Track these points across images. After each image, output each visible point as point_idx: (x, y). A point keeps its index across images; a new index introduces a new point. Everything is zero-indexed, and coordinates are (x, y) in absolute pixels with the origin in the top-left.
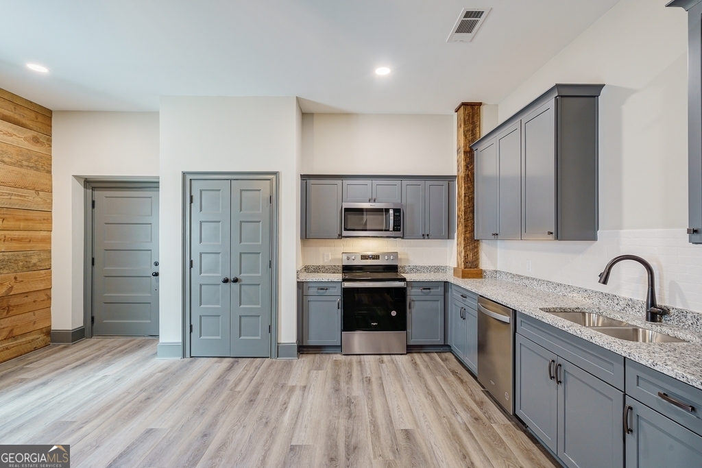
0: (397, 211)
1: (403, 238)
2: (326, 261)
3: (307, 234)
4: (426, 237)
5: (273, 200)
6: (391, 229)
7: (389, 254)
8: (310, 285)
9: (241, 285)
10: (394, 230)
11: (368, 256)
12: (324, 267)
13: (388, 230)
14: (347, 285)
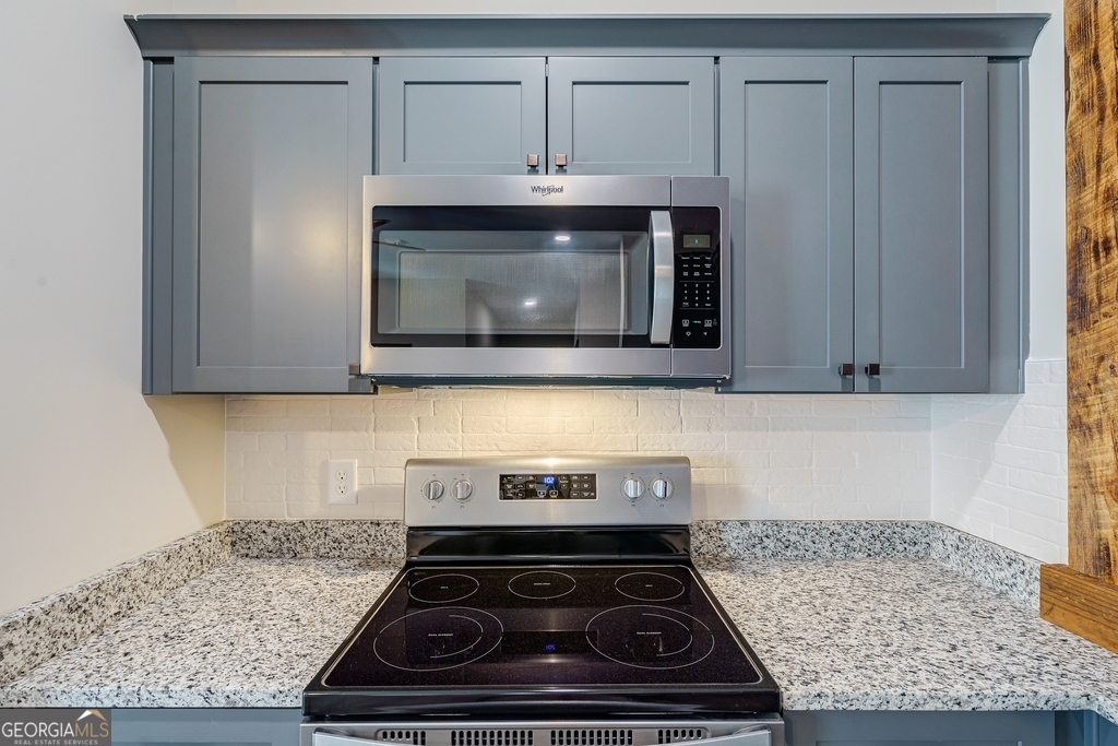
0: (698, 223)
1: (724, 385)
2: (335, 497)
4: (861, 380)
6: (661, 330)
7: (643, 468)
10: (679, 339)
11: (538, 479)
12: (322, 528)
13: (642, 341)
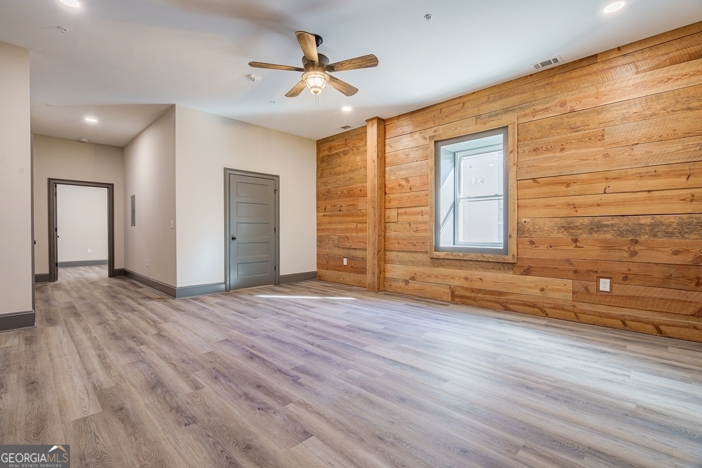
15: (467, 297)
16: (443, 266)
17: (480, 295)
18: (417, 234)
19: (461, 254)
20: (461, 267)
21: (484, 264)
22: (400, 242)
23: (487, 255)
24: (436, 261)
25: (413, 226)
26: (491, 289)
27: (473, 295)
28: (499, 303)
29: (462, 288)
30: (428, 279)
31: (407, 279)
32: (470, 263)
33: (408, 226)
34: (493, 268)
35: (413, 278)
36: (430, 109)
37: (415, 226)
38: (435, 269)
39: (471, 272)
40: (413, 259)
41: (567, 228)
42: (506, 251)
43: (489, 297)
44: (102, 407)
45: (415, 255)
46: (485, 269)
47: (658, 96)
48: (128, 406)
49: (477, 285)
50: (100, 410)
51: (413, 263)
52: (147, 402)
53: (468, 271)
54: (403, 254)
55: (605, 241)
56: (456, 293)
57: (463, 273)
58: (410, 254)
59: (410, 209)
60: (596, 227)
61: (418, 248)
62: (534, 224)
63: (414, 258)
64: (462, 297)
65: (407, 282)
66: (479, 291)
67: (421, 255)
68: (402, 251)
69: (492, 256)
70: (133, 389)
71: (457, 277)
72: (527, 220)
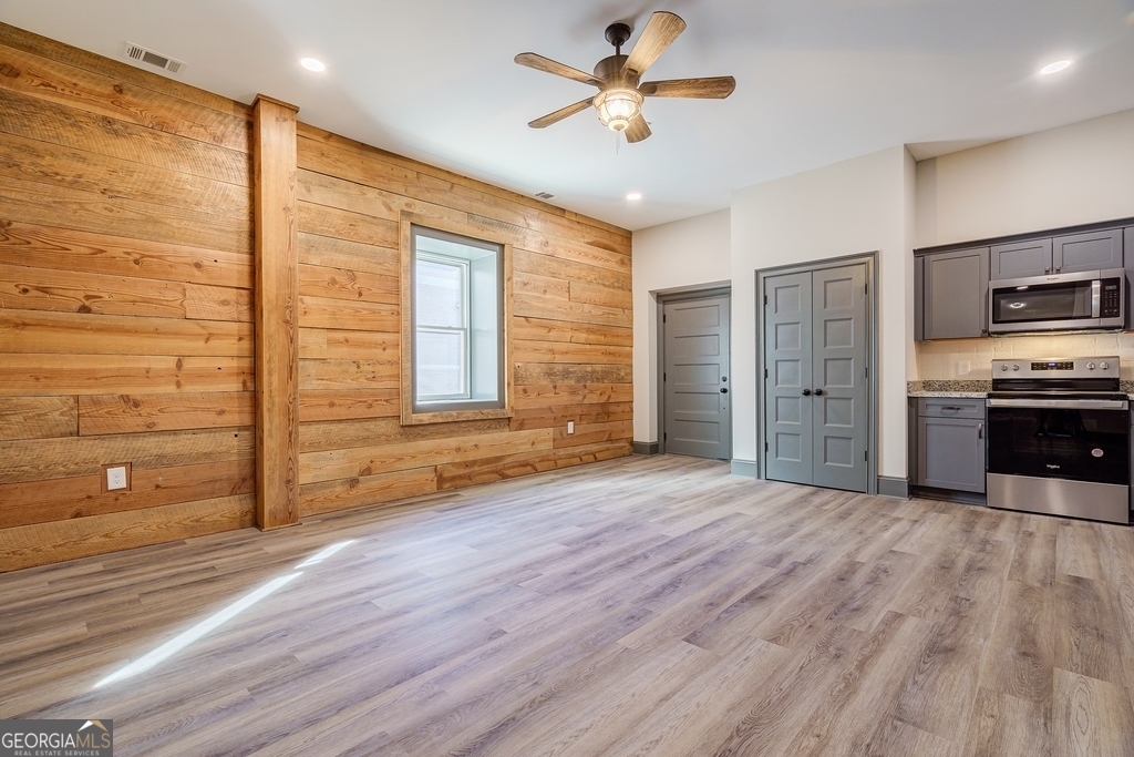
0: (1109, 282)
1: (1125, 329)
2: (961, 374)
3: (925, 335)
5: (870, 291)
6: (1096, 313)
7: (1094, 360)
8: (929, 402)
9: (826, 399)
10: (1102, 315)
11: (1049, 364)
12: (957, 382)
13: (1090, 317)
14: (995, 402)
15: (460, 477)
16: (423, 436)
17: (476, 468)
18: (374, 385)
19: (454, 413)
20: (451, 434)
21: (479, 423)
22: (336, 402)
23: (485, 411)
24: (411, 431)
25: (365, 368)
26: (488, 456)
27: (467, 471)
28: (497, 472)
29: (453, 464)
30: (398, 466)
31: (355, 475)
32: (462, 425)
33: (353, 368)
34: (489, 428)
35: (367, 471)
36: (400, 162)
37: (370, 368)
38: (409, 444)
39: (464, 438)
40: (367, 434)
41: (550, 374)
42: (501, 403)
43: (485, 468)
44: (1052, 673)
45: (371, 425)
46: (479, 430)
47: (592, 268)
48: (1011, 651)
49: (471, 457)
50: (1057, 671)
51: (365, 441)
52: (981, 641)
53: (460, 438)
54: (341, 426)
55: (570, 387)
56: (446, 475)
57: (453, 442)
58: (358, 425)
59: (359, 334)
60: (566, 374)
61: (377, 411)
62: (526, 370)
63: (368, 430)
64: (453, 478)
65: (353, 482)
66: (474, 463)
67: (382, 423)
68: (340, 421)
69: (490, 411)
70: (982, 668)
71: (445, 450)
72: (520, 364)
